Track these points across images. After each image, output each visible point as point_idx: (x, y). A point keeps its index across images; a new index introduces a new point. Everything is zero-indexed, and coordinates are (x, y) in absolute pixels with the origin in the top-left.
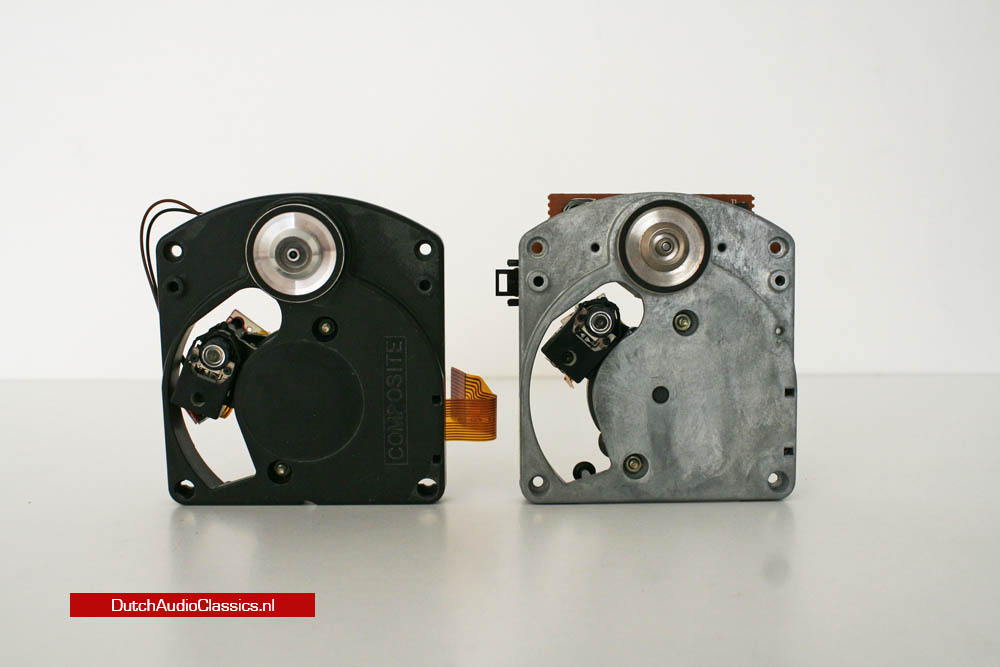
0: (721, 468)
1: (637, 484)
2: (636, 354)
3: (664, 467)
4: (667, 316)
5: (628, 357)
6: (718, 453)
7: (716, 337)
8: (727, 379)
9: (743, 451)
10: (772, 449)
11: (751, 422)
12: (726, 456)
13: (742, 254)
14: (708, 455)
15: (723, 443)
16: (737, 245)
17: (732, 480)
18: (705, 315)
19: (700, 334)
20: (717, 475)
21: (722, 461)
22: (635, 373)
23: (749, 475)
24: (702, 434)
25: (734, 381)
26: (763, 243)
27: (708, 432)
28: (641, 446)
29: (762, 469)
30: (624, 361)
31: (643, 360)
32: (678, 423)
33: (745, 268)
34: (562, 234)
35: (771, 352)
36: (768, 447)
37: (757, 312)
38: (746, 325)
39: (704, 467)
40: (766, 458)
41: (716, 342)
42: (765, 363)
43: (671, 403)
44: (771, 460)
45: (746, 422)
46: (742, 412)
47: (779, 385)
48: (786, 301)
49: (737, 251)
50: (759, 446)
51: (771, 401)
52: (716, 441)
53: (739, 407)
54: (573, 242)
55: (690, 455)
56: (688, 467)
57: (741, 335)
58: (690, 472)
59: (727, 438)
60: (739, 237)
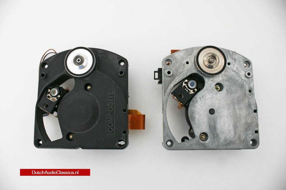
0: (234, 138)
1: (205, 143)
2: (203, 97)
3: (214, 137)
4: (213, 84)
5: (200, 98)
6: (232, 132)
7: (229, 92)
8: (234, 106)
9: (241, 132)
10: (251, 131)
11: (243, 121)
12: (235, 133)
13: (236, 66)
14: (229, 133)
15: (234, 129)
16: (234, 63)
17: (238, 142)
18: (225, 84)
19: (224, 90)
20: (233, 140)
21: (234, 135)
22: (203, 103)
23: (243, 140)
24: (227, 125)
25: (236, 107)
26: (242, 62)
27: (229, 125)
28: (206, 130)
29: (248, 138)
30: (199, 100)
31: (205, 99)
32: (218, 121)
33: (237, 71)
34: (176, 58)
35: (248, 97)
36: (249, 130)
37: (242, 84)
38: (239, 88)
39: (228, 137)
40: (249, 134)
41: (230, 94)
42: (246, 101)
43: (216, 114)
44: (251, 135)
45: (241, 121)
46: (240, 118)
47: (252, 109)
48: (251, 81)
49: (234, 65)
50: (247, 130)
51: (249, 114)
52: (231, 128)
53: (239, 116)
54: (180, 61)
55: (223, 133)
56: (222, 137)
57: (238, 91)
58: (223, 139)
59: (235, 127)
60: (234, 61)
